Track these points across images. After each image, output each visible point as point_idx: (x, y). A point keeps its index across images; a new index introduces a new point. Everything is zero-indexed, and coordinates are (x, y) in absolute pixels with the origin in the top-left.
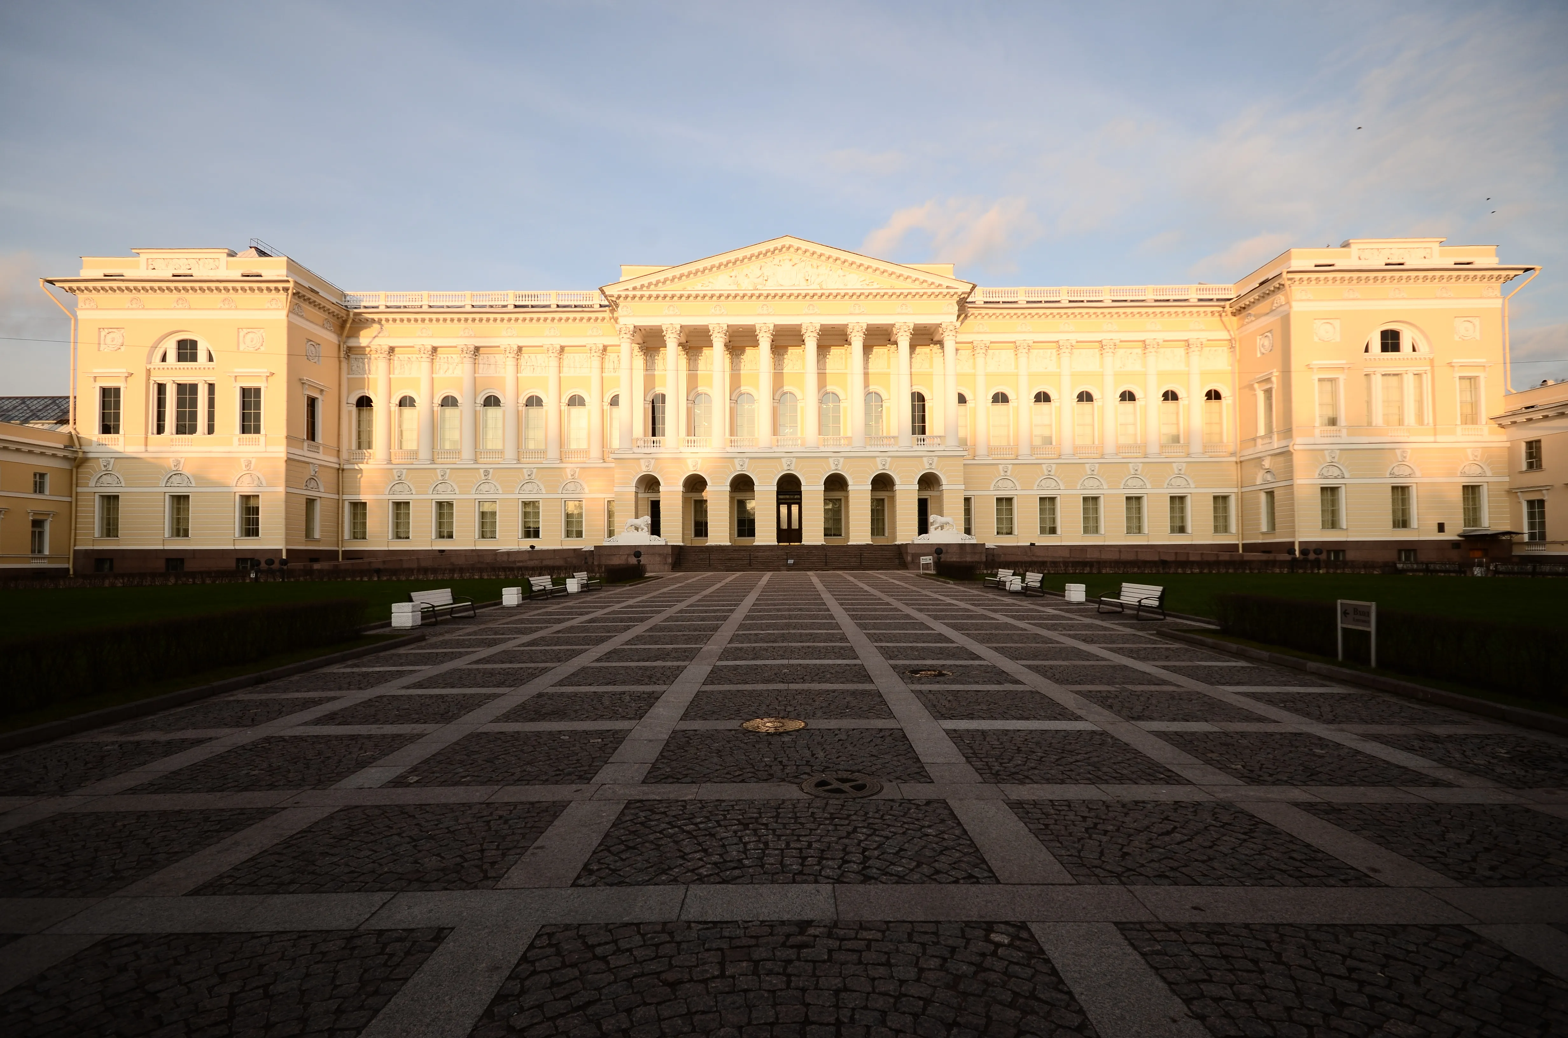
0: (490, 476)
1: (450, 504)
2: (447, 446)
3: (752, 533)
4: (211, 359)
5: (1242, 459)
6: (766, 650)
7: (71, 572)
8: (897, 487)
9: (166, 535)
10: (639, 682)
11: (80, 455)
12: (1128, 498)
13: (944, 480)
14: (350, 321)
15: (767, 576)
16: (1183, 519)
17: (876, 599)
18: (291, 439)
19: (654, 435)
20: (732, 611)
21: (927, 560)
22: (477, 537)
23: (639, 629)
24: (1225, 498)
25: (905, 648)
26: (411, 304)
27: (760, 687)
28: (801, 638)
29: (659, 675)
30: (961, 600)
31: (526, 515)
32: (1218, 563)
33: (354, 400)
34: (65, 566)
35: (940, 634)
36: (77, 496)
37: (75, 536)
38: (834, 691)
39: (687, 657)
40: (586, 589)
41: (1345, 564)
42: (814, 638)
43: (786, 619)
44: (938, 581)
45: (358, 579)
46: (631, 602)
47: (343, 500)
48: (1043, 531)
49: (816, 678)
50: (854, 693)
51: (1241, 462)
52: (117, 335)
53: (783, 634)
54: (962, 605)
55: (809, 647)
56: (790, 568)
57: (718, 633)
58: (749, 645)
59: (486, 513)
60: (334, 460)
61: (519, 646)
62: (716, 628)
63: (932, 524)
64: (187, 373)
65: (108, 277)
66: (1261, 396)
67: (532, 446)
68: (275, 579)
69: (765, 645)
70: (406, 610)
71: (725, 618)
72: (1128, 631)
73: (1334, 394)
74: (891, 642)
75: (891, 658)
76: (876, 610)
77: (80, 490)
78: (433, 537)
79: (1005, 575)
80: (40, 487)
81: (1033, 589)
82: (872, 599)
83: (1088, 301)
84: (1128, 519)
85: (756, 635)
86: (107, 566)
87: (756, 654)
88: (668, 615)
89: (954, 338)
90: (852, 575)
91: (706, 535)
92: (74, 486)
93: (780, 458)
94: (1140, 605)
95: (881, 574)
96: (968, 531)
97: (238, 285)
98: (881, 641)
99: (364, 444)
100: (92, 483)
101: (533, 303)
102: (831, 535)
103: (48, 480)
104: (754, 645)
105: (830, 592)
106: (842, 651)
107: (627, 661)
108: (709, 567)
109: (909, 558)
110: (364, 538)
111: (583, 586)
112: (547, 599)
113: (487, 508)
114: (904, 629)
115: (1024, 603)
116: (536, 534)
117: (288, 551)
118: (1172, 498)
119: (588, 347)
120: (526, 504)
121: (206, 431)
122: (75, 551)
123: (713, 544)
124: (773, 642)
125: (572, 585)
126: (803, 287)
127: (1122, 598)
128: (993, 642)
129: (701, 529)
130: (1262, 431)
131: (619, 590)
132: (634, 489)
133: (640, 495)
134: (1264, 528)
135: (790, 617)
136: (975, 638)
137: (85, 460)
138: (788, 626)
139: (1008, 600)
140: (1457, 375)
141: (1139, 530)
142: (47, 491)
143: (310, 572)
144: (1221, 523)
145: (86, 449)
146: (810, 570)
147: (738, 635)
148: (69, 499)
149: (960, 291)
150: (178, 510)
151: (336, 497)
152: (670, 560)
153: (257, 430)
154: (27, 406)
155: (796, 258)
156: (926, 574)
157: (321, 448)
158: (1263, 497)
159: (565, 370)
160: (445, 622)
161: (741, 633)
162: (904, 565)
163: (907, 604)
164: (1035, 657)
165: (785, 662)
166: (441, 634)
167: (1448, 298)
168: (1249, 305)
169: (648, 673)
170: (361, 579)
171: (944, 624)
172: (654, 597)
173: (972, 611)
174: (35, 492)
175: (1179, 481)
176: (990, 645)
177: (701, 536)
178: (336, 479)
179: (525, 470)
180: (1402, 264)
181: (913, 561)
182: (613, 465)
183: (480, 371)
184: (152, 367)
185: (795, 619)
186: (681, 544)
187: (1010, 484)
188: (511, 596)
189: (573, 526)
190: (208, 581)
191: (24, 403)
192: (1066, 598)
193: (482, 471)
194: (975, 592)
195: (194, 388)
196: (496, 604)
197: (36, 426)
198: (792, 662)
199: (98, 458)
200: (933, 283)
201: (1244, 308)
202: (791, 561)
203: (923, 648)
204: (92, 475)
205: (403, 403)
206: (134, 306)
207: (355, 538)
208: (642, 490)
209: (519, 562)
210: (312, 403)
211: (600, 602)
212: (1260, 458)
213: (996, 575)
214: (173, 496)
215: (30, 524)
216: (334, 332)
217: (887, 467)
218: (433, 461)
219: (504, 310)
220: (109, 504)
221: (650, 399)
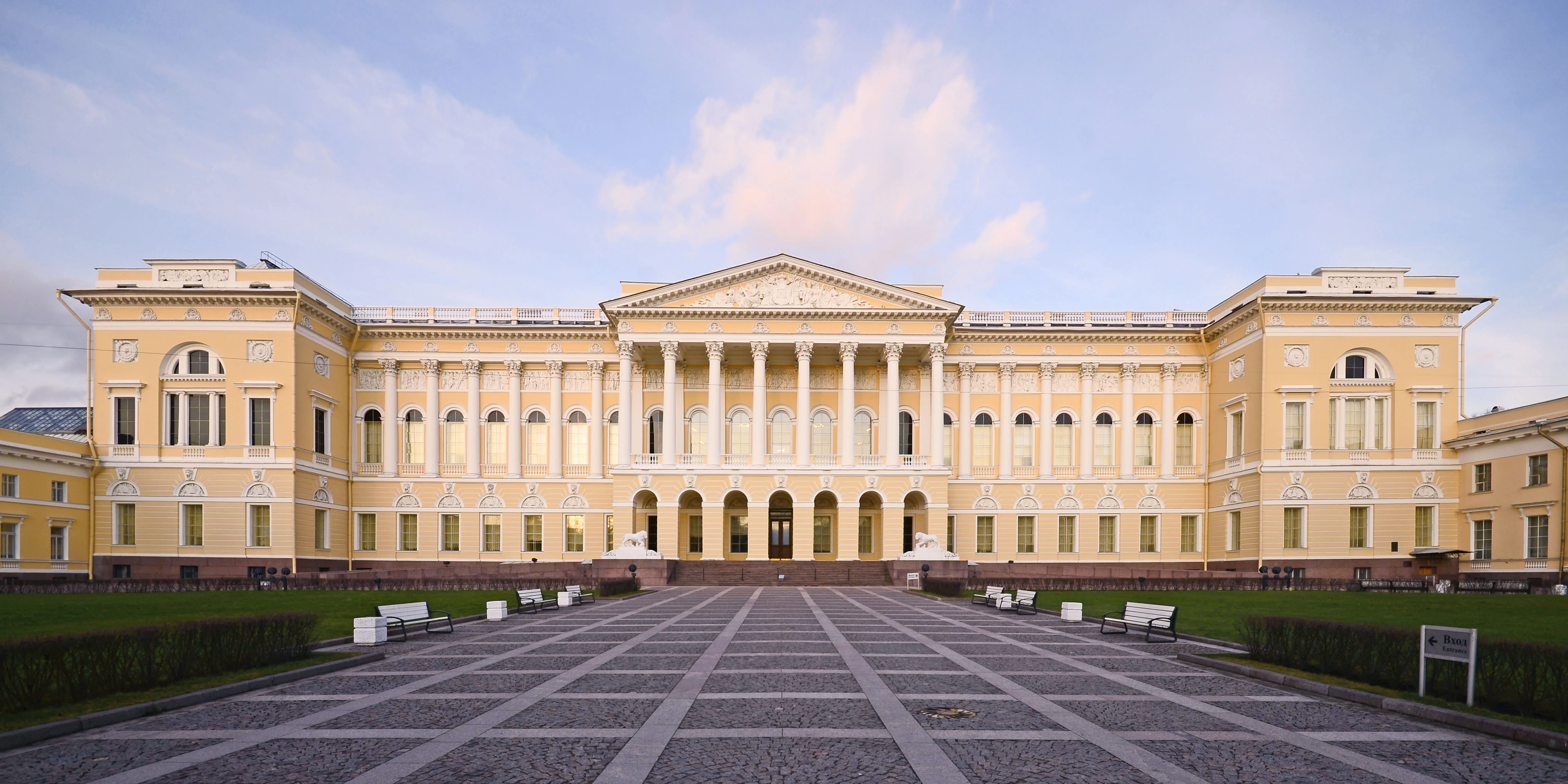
0: (494, 490)
1: (456, 518)
2: (453, 461)
3: (744, 549)
4: (221, 371)
5: (1210, 481)
6: (756, 678)
7: (91, 578)
8: (884, 506)
9: (181, 544)
10: (601, 723)
11: (97, 464)
12: (1102, 518)
13: (929, 499)
14: (357, 335)
15: (758, 591)
16: (1152, 538)
17: (868, 617)
18: (299, 451)
19: (652, 451)
20: (721, 629)
21: (914, 576)
22: (481, 550)
23: (621, 649)
24: (1193, 518)
25: (912, 677)
26: (417, 318)
27: (748, 733)
28: (793, 663)
29: (627, 713)
30: (955, 618)
31: (528, 528)
32: (1186, 582)
33: (362, 413)
34: (85, 571)
35: (945, 659)
36: (94, 505)
37: (94, 543)
38: (839, 741)
39: (666, 686)
40: (578, 602)
41: (1305, 581)
42: (808, 663)
43: (778, 638)
44: (925, 597)
45: (360, 589)
46: (620, 617)
47: (353, 512)
48: (1021, 549)
49: (815, 720)
50: (863, 743)
51: (1209, 484)
52: (131, 347)
53: (775, 657)
54: (957, 623)
55: (804, 675)
56: (780, 583)
57: (705, 656)
58: (737, 671)
59: (491, 526)
60: (344, 472)
61: (481, 669)
62: (702, 650)
63: (917, 541)
64: (199, 385)
65: (122, 289)
66: (1230, 420)
67: (534, 461)
68: (278, 588)
69: (754, 671)
70: (369, 625)
71: (713, 637)
72: (1144, 655)
73: (1301, 419)
74: (895, 668)
75: (899, 691)
76: (870, 629)
77: (97, 498)
78: (440, 549)
79: (993, 591)
80: (58, 496)
81: (1025, 607)
82: (864, 617)
83: (1070, 325)
84: (1102, 538)
85: (746, 658)
86: (125, 572)
87: (745, 685)
88: (655, 633)
89: (942, 359)
90: (841, 591)
91: (701, 551)
92: (92, 495)
93: (772, 475)
94: (1150, 626)
95: (869, 589)
96: (950, 549)
97: (247, 297)
98: (882, 667)
99: (373, 458)
100: (109, 492)
101: (536, 319)
102: (820, 552)
103: (65, 489)
104: (743, 671)
105: (821, 608)
106: (842, 682)
107: (596, 692)
108: (703, 581)
109: (895, 575)
110: (373, 549)
111: (574, 599)
112: (536, 613)
113: (491, 521)
114: (904, 652)
115: (1019, 622)
116: (538, 547)
117: (298, 561)
118: (1143, 518)
119: (589, 364)
120: (528, 518)
121: (218, 443)
122: (94, 557)
123: (707, 559)
124: (764, 668)
125: (564, 599)
126: (796, 306)
127: (1126, 618)
128: (1006, 670)
129: (696, 544)
130: (1230, 454)
131: (611, 604)
132: (632, 505)
133: (638, 511)
134: (1229, 547)
135: (782, 637)
136: (985, 663)
137: (102, 469)
138: (780, 648)
139: (1001, 618)
140: (1416, 401)
141: (1111, 549)
142: (65, 499)
143: (316, 582)
144: (1188, 542)
145: (103, 458)
146: (800, 584)
147: (726, 658)
148: (86, 507)
149: (948, 312)
150: (192, 519)
151: (345, 508)
152: (665, 574)
153: (267, 442)
154: (49, 416)
155: (791, 277)
156: (912, 590)
157: (330, 460)
158: (1229, 518)
159: (567, 385)
160: (415, 638)
161: (730, 655)
162: (890, 581)
163: (901, 622)
164: (1062, 690)
165: (777, 695)
166: (405, 652)
167: (1410, 327)
168: (1223, 331)
169: (616, 710)
170: (363, 589)
171: (946, 645)
172: (644, 612)
173: (970, 631)
174: (54, 500)
175: (1150, 502)
176: (1004, 673)
177: (696, 551)
178: (345, 491)
179: (528, 485)
180: (1369, 292)
181: (898, 578)
182: (611, 481)
183: (485, 387)
184: (165, 379)
185: (788, 638)
186: (677, 559)
187: (991, 504)
188: (496, 610)
189: (573, 540)
190: (212, 589)
191: (46, 413)
192: (1062, 617)
193: (486, 485)
194: (965, 609)
195: (205, 398)
196: (480, 618)
197: (57, 436)
198: (787, 695)
199: (114, 468)
200: (922, 304)
201: (1218, 334)
202: (781, 577)
203: (932, 677)
204: (109, 484)
205: (409, 417)
206: (147, 317)
207: (364, 549)
208: (640, 506)
209: (521, 574)
210: (320, 415)
211: (588, 617)
212: (1227, 480)
213: (984, 592)
214: (186, 505)
215: (49, 531)
216: (342, 346)
217: (875, 485)
218: (439, 475)
219: (508, 326)
220: (126, 512)
221: (648, 416)
